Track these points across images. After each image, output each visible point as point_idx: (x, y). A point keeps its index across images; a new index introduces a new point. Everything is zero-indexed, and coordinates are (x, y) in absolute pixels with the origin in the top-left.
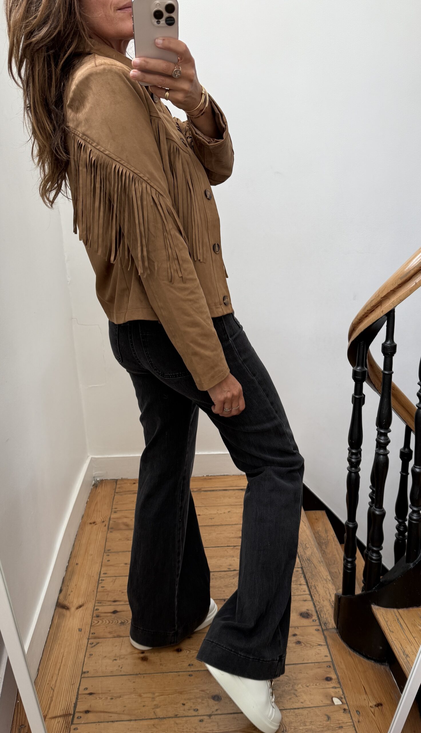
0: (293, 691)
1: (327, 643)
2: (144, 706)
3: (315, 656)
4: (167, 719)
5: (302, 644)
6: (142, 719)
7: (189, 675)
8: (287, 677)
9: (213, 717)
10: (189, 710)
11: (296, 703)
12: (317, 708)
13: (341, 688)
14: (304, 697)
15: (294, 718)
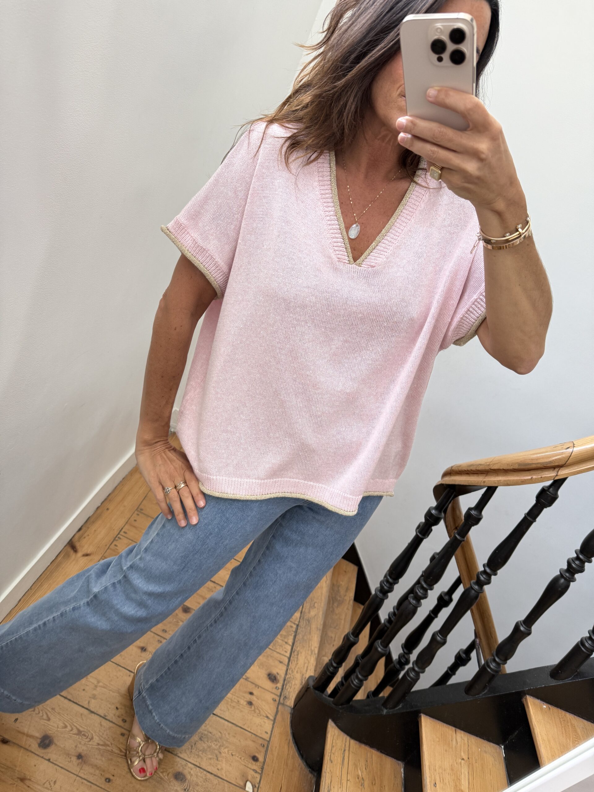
1: (275, 719)
2: (84, 690)
3: (257, 726)
4: (96, 715)
5: (253, 707)
6: (76, 703)
8: (220, 734)
10: (119, 717)
11: (213, 766)
12: (228, 783)
13: (261, 774)
14: (224, 765)
15: (202, 782)
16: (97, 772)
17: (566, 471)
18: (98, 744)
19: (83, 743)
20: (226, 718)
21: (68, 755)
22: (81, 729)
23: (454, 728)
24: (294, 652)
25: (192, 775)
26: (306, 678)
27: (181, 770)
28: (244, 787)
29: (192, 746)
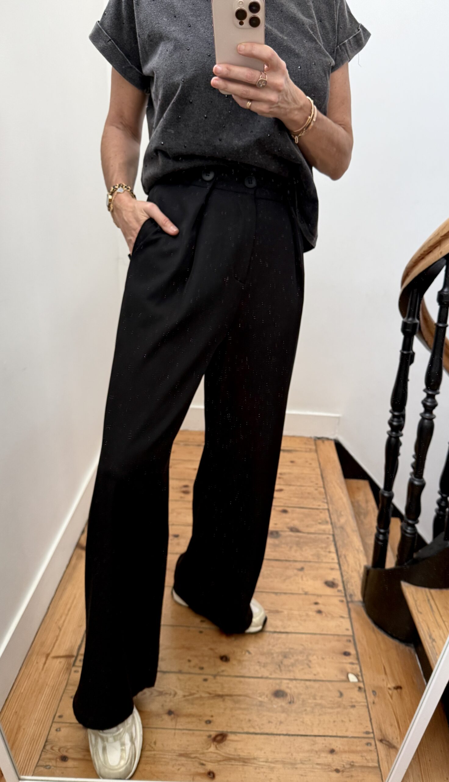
0: (306, 662)
1: (350, 615)
3: (335, 628)
5: (324, 614)
7: (199, 632)
8: (302, 647)
9: (218, 678)
10: (194, 667)
11: (309, 674)
12: (330, 682)
13: (359, 664)
14: (318, 669)
15: (304, 690)
16: (194, 719)
18: (184, 696)
19: (168, 700)
20: (301, 632)
21: (158, 715)
24: (341, 556)
25: (290, 689)
27: (277, 688)
28: (348, 679)
29: (280, 665)
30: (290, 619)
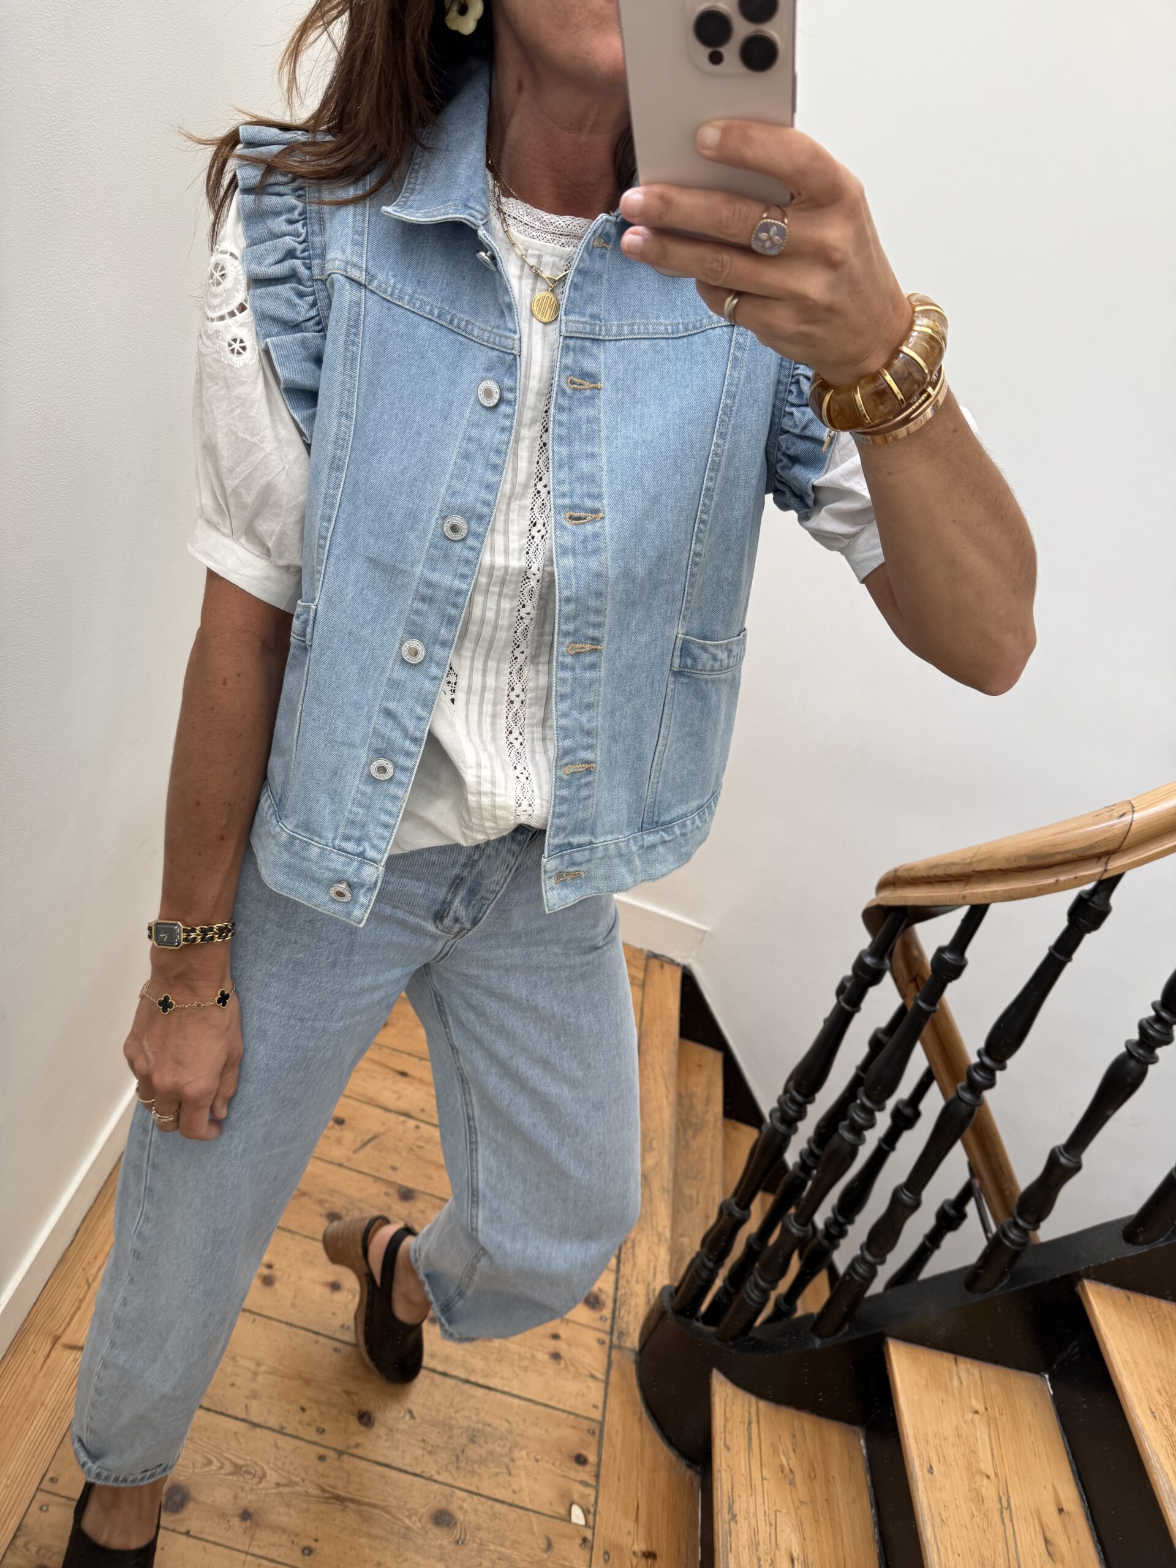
1: (608, 1376)
2: (233, 1385)
3: (575, 1398)
4: (264, 1430)
5: (563, 1362)
6: (222, 1414)
7: (335, 1350)
8: (507, 1425)
9: (345, 1458)
10: (309, 1425)
11: (504, 1488)
12: (536, 1515)
13: (596, 1488)
14: (522, 1482)
15: (488, 1521)
16: (285, 1538)
17: (1122, 860)
18: (278, 1485)
19: (247, 1488)
20: (515, 1392)
21: (223, 1515)
22: (240, 1462)
23: (951, 1356)
25: (466, 1512)
26: (654, 1290)
27: (443, 1505)
28: (567, 1517)
29: (458, 1456)
30: (499, 1361)
